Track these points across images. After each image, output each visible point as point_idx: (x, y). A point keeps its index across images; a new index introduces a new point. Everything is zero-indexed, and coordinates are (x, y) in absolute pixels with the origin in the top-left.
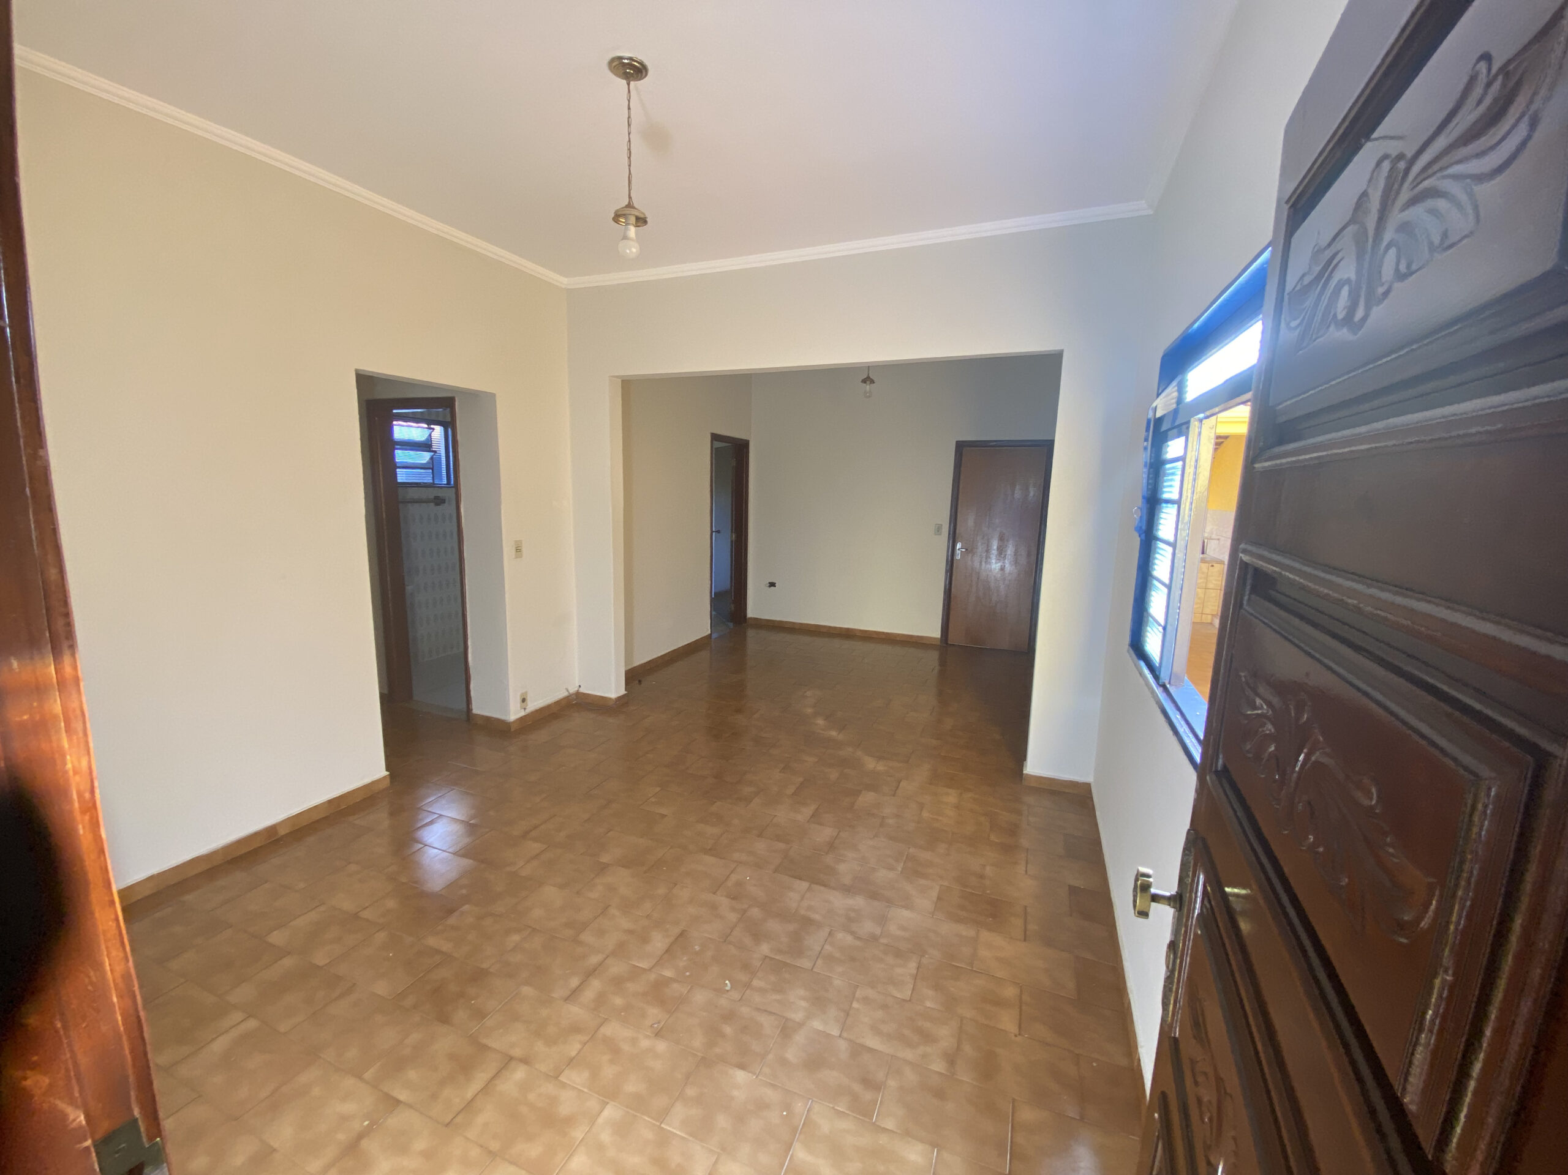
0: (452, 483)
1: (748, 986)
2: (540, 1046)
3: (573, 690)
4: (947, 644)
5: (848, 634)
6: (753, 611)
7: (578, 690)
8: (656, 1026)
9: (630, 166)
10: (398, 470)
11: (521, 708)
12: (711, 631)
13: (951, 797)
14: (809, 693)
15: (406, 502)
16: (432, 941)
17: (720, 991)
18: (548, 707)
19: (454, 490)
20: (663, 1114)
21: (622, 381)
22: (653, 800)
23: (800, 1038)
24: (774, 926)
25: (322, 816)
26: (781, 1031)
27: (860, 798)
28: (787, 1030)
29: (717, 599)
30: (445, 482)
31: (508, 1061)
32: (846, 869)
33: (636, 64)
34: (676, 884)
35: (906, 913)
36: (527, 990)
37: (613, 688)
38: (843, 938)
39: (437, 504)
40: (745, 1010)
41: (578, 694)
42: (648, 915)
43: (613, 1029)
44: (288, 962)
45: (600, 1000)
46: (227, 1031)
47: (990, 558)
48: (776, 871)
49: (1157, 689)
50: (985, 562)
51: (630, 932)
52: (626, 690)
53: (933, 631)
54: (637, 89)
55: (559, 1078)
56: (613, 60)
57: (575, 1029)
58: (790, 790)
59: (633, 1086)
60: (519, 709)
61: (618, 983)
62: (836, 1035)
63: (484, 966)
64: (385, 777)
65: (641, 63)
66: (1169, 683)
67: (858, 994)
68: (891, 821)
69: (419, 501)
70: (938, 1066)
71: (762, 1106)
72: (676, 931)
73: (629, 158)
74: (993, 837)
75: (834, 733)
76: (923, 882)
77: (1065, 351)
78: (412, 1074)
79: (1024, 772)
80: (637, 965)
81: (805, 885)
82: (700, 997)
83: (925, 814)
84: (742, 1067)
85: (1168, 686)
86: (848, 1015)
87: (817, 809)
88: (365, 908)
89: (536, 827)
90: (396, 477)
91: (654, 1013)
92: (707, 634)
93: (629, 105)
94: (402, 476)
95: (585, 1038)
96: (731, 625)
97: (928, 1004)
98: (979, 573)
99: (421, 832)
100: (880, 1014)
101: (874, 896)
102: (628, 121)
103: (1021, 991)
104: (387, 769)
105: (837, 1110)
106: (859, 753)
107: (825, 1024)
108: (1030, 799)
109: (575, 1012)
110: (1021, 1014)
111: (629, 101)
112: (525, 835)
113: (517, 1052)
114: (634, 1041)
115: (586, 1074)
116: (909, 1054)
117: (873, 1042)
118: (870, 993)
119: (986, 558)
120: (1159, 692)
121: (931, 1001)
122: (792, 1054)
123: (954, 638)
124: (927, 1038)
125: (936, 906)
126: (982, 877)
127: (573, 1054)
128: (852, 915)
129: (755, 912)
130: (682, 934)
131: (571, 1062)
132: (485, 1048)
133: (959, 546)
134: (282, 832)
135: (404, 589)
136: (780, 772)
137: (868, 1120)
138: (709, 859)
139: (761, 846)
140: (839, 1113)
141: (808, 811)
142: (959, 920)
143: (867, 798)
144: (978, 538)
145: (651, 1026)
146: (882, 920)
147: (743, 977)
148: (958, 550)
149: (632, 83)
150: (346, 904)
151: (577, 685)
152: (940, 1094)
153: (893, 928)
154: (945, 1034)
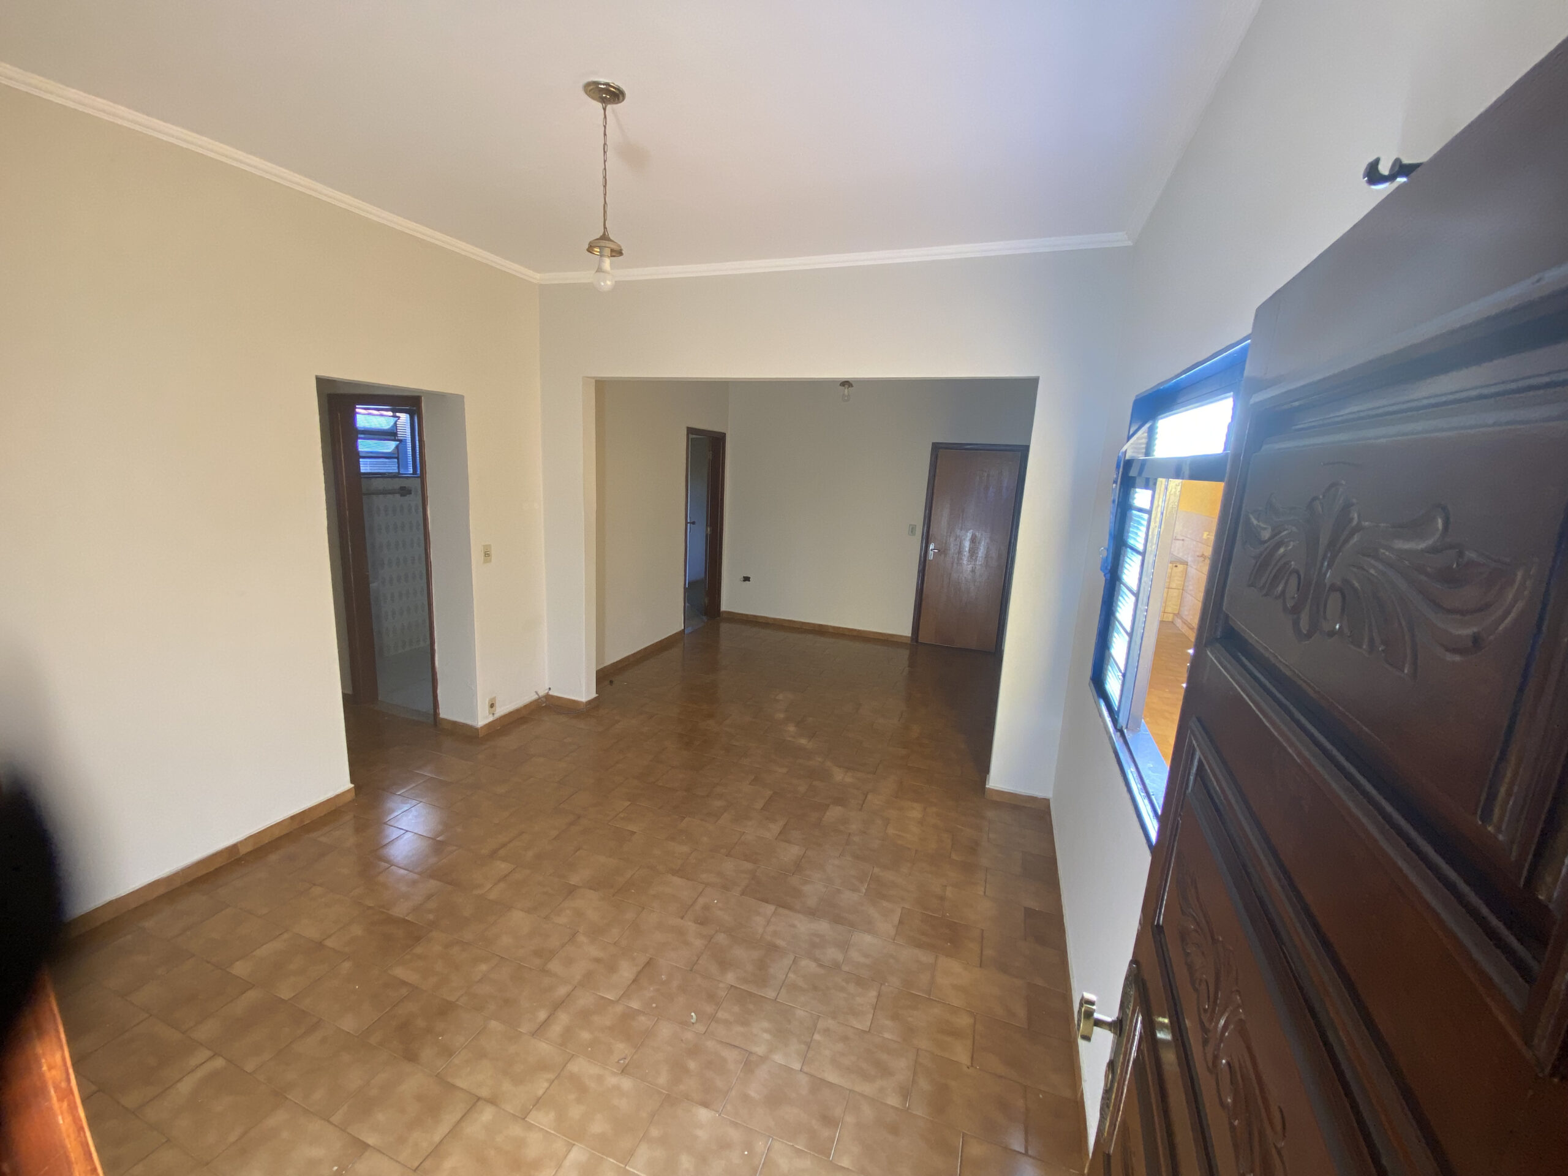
0: (419, 472)
1: (713, 1018)
2: (507, 1086)
3: (542, 693)
4: (917, 642)
5: (820, 631)
6: (728, 603)
7: (548, 693)
8: (622, 1062)
9: (605, 194)
10: (361, 460)
11: (489, 713)
12: (684, 627)
13: (915, 812)
14: (780, 697)
15: (370, 493)
16: (399, 972)
17: (685, 1024)
18: (517, 711)
19: (419, 480)
20: (628, 1156)
21: (596, 381)
22: (622, 815)
23: (762, 1073)
24: (739, 952)
25: (285, 832)
26: (744, 1065)
27: (828, 813)
28: (749, 1064)
29: (691, 589)
30: (411, 471)
31: (475, 1102)
32: (813, 890)
33: (612, 89)
34: (643, 908)
35: (868, 938)
36: (494, 1024)
37: (583, 690)
38: (808, 965)
39: (402, 495)
40: (710, 1044)
41: (548, 697)
42: (615, 942)
43: (581, 1066)
44: (252, 995)
45: (568, 1034)
46: (193, 1071)
47: (961, 559)
48: (743, 893)
49: (1115, 734)
50: (957, 564)
51: (597, 960)
52: (597, 693)
53: (904, 629)
54: (613, 111)
55: (526, 1119)
56: (588, 84)
57: (542, 1066)
58: (759, 805)
59: (598, 1126)
60: (488, 714)
61: (585, 1015)
62: (797, 1069)
63: (452, 999)
64: (348, 791)
65: (618, 89)
66: (1127, 728)
67: (821, 1024)
68: (856, 839)
69: (385, 492)
70: (893, 1100)
71: (724, 1145)
72: (642, 959)
73: (605, 186)
74: (954, 857)
75: (803, 741)
76: (885, 904)
77: (1041, 378)
78: (380, 1117)
79: (987, 786)
80: (605, 996)
81: (770, 909)
82: (666, 1030)
83: (891, 831)
84: (705, 1104)
85: (1125, 731)
86: (809, 1047)
87: (785, 825)
88: (330, 936)
89: (504, 845)
90: (360, 469)
91: (621, 1048)
92: (681, 629)
93: (605, 131)
94: (365, 467)
95: (551, 1076)
96: (705, 618)
97: (887, 1035)
98: (951, 574)
99: (387, 850)
100: (840, 1046)
101: (837, 920)
102: (604, 149)
103: (975, 1021)
104: (352, 782)
105: (796, 1148)
106: (828, 763)
107: (787, 1058)
108: (990, 814)
109: (544, 1048)
110: (974, 1044)
111: (605, 127)
112: (493, 854)
113: (484, 1092)
114: (600, 1079)
115: (552, 1115)
116: (867, 1088)
117: (832, 1077)
118: (830, 1023)
119: (958, 560)
120: (1116, 737)
121: (890, 1034)
122: (755, 1090)
123: (924, 637)
124: (885, 1071)
125: (897, 931)
126: (942, 898)
127: (540, 1092)
128: (817, 940)
129: (721, 938)
130: (649, 963)
131: (538, 1102)
132: (454, 1087)
133: (932, 547)
134: (243, 851)
135: (369, 585)
136: (750, 784)
137: (826, 1159)
138: (677, 880)
139: (729, 866)
140: (799, 1152)
141: (776, 828)
142: (919, 946)
143: (834, 813)
144: (951, 539)
145: (618, 1062)
146: (844, 946)
147: (709, 1009)
148: (931, 550)
149: (609, 107)
150: (309, 930)
151: (548, 688)
152: (894, 1130)
153: (854, 955)
154: (901, 1066)
